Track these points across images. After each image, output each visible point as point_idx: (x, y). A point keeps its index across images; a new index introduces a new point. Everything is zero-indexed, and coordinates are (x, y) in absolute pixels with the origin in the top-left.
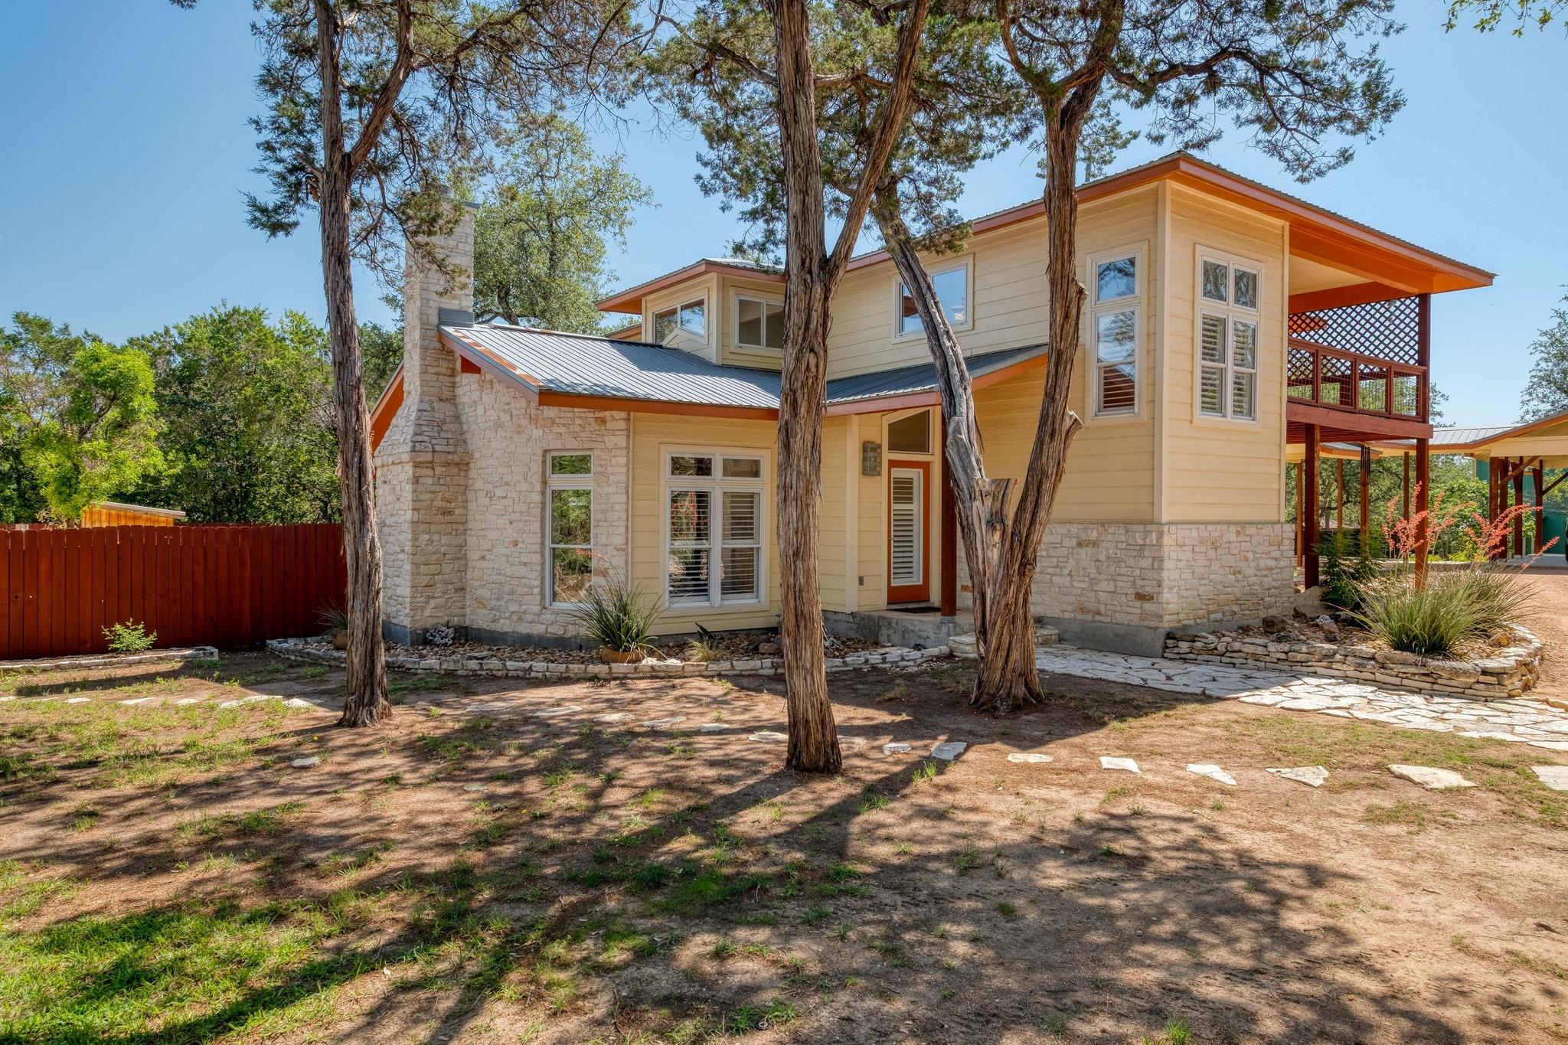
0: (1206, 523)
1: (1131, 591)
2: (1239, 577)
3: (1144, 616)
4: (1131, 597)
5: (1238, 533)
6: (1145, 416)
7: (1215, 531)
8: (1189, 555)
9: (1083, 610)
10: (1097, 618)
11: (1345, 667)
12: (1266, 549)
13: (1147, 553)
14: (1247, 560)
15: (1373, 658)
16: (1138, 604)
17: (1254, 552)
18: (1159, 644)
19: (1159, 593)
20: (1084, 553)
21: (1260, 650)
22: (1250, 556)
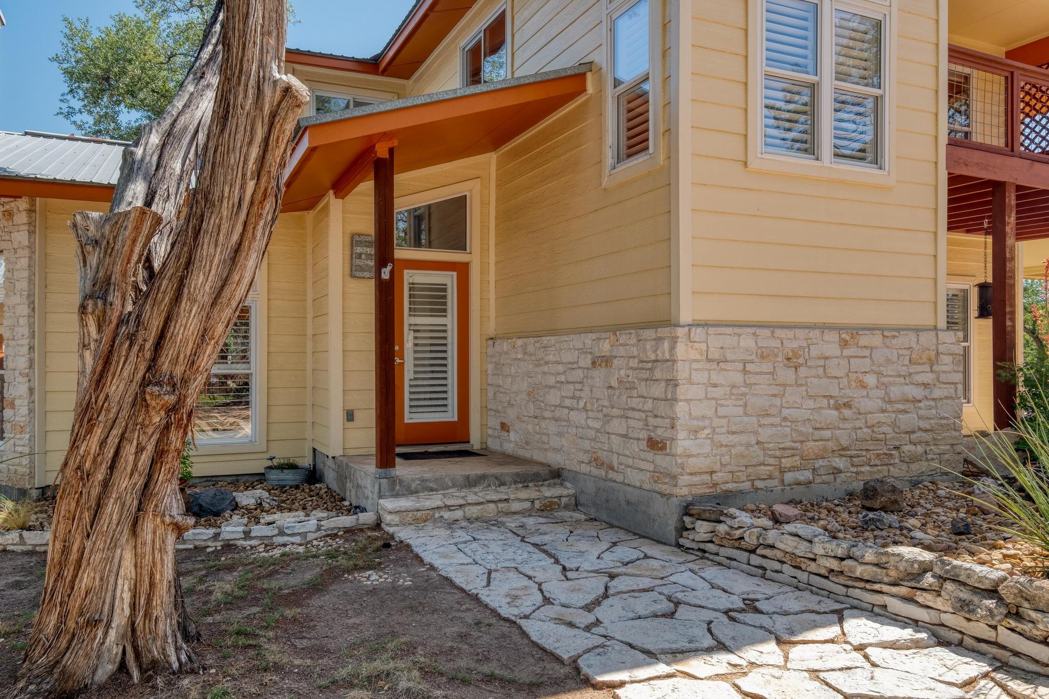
0: (772, 326)
1: (643, 435)
2: (847, 412)
3: (659, 474)
4: (643, 445)
5: (844, 344)
6: (661, 159)
7: (793, 341)
8: (738, 378)
9: (597, 462)
10: (611, 475)
11: (939, 603)
12: (903, 370)
13: (658, 374)
14: (864, 387)
15: (993, 592)
16: (650, 456)
17: (879, 374)
18: (672, 523)
19: (673, 439)
20: (599, 376)
21: (802, 548)
22: (871, 380)
